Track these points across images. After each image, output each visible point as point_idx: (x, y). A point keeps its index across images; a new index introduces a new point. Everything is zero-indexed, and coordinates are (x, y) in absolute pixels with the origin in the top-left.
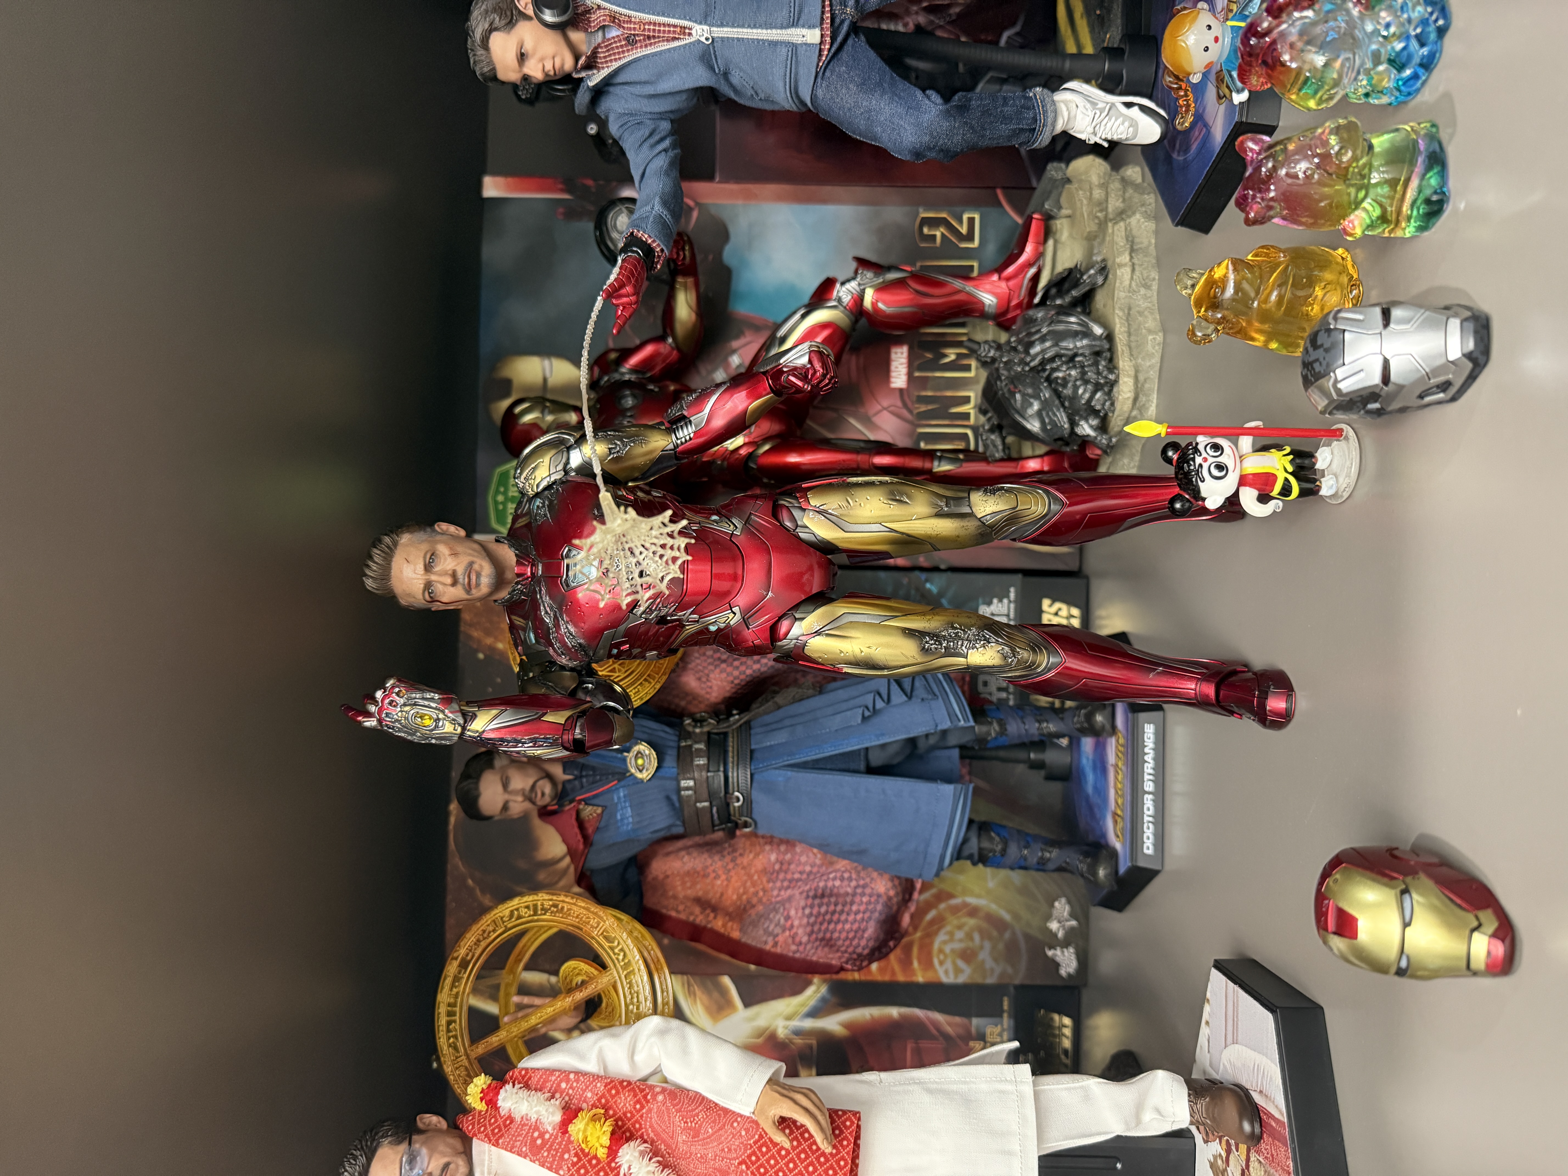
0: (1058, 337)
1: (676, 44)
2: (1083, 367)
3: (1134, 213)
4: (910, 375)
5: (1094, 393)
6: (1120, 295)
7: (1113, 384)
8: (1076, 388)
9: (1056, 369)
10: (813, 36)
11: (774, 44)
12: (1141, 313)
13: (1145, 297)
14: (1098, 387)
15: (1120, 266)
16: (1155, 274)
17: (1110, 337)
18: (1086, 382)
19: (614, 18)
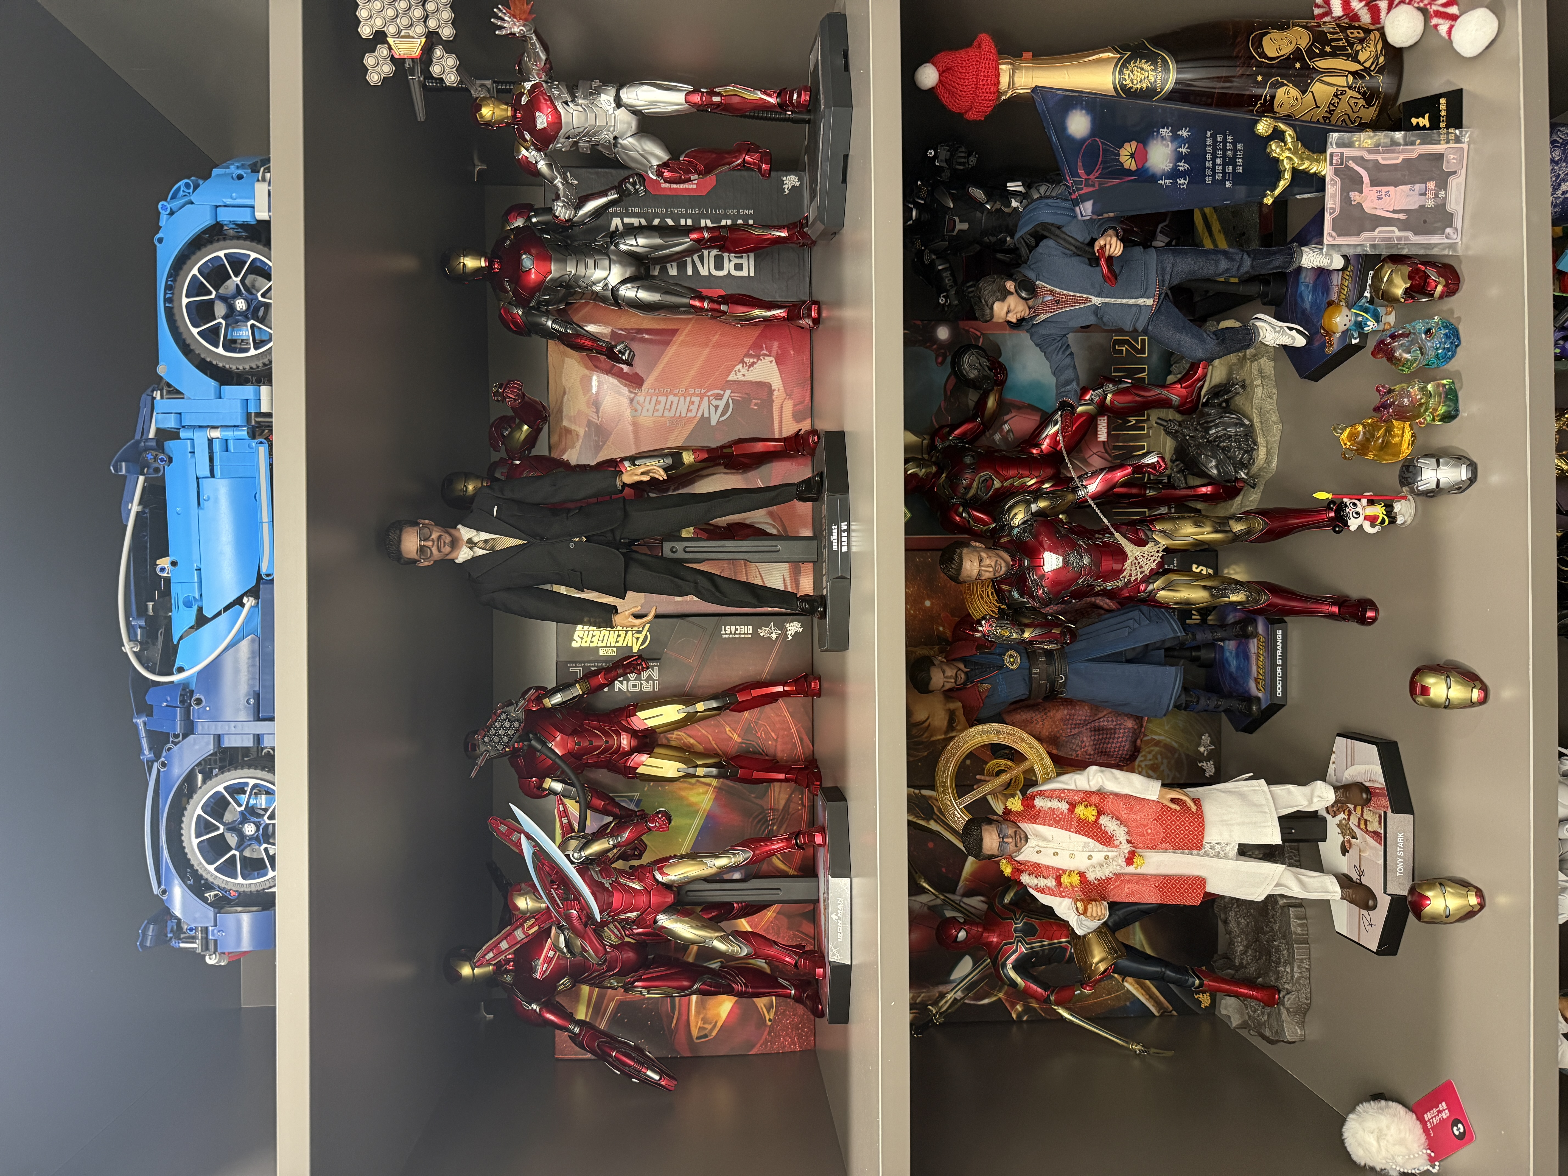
0: (1226, 426)
1: (1084, 305)
2: (1239, 442)
3: (1262, 357)
4: (1109, 433)
5: (1243, 455)
6: (1256, 401)
7: (1253, 450)
8: (1235, 452)
9: (1223, 441)
10: (1149, 302)
11: (1130, 306)
12: (1268, 412)
13: (1270, 404)
14: (1246, 452)
15: (1256, 386)
16: (1275, 391)
17: (1252, 425)
18: (1240, 449)
19: (1052, 293)
